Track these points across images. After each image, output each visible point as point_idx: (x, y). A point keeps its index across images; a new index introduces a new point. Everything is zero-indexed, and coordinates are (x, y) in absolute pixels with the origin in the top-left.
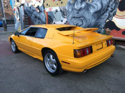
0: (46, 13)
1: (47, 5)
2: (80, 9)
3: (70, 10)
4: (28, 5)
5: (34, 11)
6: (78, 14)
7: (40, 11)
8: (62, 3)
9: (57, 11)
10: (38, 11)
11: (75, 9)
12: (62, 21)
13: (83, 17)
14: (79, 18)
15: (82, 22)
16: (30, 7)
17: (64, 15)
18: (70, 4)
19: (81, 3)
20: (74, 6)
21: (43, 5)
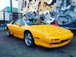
0: (39, 16)
1: (40, 10)
2: (66, 10)
3: (58, 12)
4: (28, 11)
5: (31, 15)
6: (64, 14)
7: (36, 15)
8: (51, 8)
9: (47, 14)
10: (34, 15)
11: (61, 10)
12: (51, 20)
13: (68, 16)
14: (65, 16)
15: (68, 19)
16: (29, 13)
17: (53, 15)
18: (58, 8)
19: (67, 6)
20: (61, 8)
21: (38, 10)
